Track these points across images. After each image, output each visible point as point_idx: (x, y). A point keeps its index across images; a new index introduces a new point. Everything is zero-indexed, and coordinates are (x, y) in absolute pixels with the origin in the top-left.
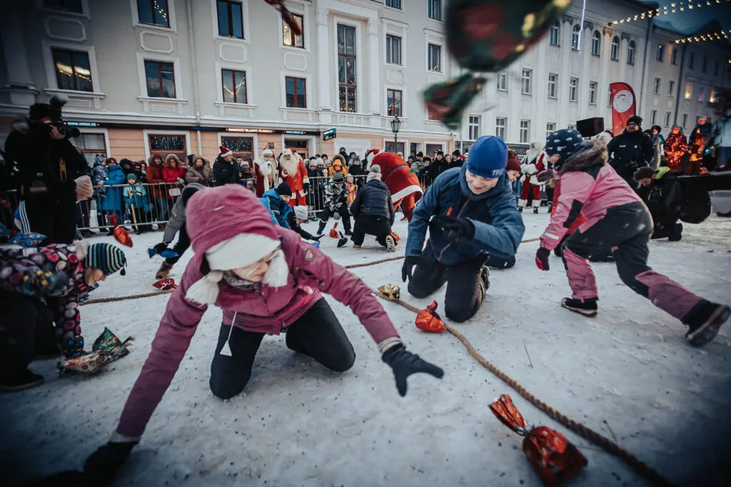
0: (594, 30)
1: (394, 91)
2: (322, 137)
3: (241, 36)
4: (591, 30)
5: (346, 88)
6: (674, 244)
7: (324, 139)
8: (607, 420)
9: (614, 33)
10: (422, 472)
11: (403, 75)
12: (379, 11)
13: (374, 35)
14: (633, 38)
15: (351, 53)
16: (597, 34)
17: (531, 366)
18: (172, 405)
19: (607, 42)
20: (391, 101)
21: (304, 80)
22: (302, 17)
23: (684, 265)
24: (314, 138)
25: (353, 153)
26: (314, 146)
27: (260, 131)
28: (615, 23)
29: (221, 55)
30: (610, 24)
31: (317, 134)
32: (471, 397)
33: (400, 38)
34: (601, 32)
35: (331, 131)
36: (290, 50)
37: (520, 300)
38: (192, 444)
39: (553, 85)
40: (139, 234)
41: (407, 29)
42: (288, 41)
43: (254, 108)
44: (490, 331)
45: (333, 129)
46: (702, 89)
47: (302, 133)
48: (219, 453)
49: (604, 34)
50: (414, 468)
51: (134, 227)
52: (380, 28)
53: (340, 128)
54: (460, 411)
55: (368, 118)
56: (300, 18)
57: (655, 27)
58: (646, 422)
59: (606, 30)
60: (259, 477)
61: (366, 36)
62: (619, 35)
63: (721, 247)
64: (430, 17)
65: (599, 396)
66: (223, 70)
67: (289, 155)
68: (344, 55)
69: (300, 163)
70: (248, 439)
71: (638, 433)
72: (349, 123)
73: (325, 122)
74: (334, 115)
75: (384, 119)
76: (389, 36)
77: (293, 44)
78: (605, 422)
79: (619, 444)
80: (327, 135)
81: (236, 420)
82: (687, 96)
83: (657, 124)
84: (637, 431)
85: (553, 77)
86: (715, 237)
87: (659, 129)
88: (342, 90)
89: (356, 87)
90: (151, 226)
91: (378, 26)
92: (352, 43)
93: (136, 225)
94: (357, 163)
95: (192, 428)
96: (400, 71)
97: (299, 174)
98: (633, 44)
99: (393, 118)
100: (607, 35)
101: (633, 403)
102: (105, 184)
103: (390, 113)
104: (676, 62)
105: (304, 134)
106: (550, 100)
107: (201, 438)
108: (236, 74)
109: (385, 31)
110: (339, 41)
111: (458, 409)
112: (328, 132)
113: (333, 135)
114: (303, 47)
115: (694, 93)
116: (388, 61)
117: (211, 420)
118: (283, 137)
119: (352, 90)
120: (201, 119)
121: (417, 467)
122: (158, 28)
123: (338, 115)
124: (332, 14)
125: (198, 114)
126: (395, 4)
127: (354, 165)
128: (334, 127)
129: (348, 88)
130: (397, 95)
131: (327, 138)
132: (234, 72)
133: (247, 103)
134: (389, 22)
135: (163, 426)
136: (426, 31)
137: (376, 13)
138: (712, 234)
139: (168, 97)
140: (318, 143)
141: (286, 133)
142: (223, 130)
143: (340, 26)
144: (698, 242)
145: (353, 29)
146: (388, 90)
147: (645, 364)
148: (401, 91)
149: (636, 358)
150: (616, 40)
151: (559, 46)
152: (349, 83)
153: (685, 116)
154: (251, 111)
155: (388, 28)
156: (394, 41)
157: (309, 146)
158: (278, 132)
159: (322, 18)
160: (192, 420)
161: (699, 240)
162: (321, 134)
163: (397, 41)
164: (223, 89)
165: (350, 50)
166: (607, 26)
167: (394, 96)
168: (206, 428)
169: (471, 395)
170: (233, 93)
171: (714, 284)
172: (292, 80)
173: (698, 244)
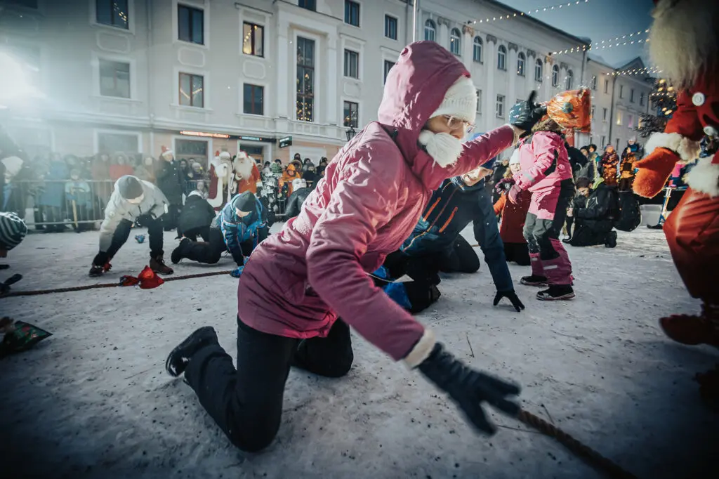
0: (537, 58)
1: (350, 103)
2: (277, 144)
3: (200, 41)
4: (534, 57)
5: (304, 98)
6: (610, 250)
7: (280, 147)
8: (545, 405)
9: (554, 62)
10: (353, 458)
11: (360, 89)
12: (338, 28)
13: (332, 49)
14: (570, 68)
15: (309, 65)
16: (539, 62)
17: (473, 355)
18: (86, 395)
19: (548, 70)
20: (348, 112)
21: (261, 88)
22: (262, 28)
23: (618, 267)
24: (269, 145)
25: (308, 159)
26: (270, 152)
27: (215, 135)
28: (555, 53)
29: (179, 59)
30: (550, 54)
31: (273, 141)
32: (410, 385)
33: (358, 54)
34: (543, 61)
35: (287, 139)
36: (249, 58)
37: (464, 296)
38: (101, 434)
39: (501, 106)
40: (78, 232)
41: (364, 46)
42: (248, 50)
43: (210, 113)
44: (433, 324)
45: (290, 137)
46: (630, 117)
47: (258, 139)
48: (131, 442)
49: (546, 62)
50: (345, 455)
51: (74, 225)
52: (339, 44)
53: (297, 136)
54: (398, 398)
55: (323, 128)
56: (260, 30)
57: (589, 59)
58: (581, 405)
59: (547, 59)
60: (173, 466)
61: (325, 50)
62: (559, 65)
63: (650, 253)
64: (386, 35)
65: (538, 381)
66: (180, 74)
67: (243, 159)
68: (304, 67)
69: (254, 167)
70: (166, 428)
71: (574, 415)
72: (305, 131)
73: (282, 130)
74: (291, 124)
75: (339, 130)
76: (347, 51)
77: (253, 53)
78: (543, 406)
79: (557, 425)
80: (283, 142)
81: (156, 409)
82: (619, 122)
83: (594, 143)
84: (573, 412)
85: (500, 98)
86: (646, 245)
87: (595, 147)
88: (299, 99)
89: (313, 97)
90: (93, 224)
91: (337, 42)
92: (311, 55)
93: (76, 222)
94: (311, 169)
95: (104, 418)
96: (357, 84)
97: (253, 177)
98: (570, 73)
99: (348, 128)
100: (548, 64)
101: (569, 387)
102: (45, 178)
103: (346, 124)
104: (608, 92)
105: (260, 141)
106: (498, 119)
107: (112, 428)
108: (195, 79)
109: (343, 46)
110: (299, 52)
111: (396, 396)
112: (284, 140)
113: (289, 143)
114: (262, 56)
115: (624, 120)
116: (346, 74)
117: (128, 409)
118: (239, 142)
119: (310, 101)
120: (155, 121)
121: (349, 454)
122: (115, 28)
123: (295, 124)
124: (292, 27)
125: (152, 115)
126: (354, 22)
127: (308, 171)
128: (290, 135)
129: (306, 99)
130: (353, 107)
131: (283, 145)
132: (192, 76)
133: (203, 106)
134: (348, 38)
135: (70, 417)
136: (382, 49)
137: (335, 29)
138: (643, 242)
139: (123, 97)
140: (274, 150)
141: (241, 139)
142: (178, 133)
143: (300, 39)
144: (631, 249)
145: (312, 42)
146: (345, 102)
147: (581, 352)
148: (357, 104)
149: (573, 347)
150: (556, 68)
151: (506, 70)
152: (306, 92)
153: (618, 140)
154: (207, 115)
155: (346, 44)
156: (351, 56)
157: (265, 153)
158: (234, 138)
159: (283, 30)
160: (106, 410)
161: (632, 248)
162: (277, 141)
163: (355, 56)
164: (180, 92)
165: (308, 62)
166: (548, 56)
167: (350, 107)
168: (120, 417)
169: (410, 382)
170: (189, 98)
171: (645, 283)
172: (250, 87)
173: (631, 251)
